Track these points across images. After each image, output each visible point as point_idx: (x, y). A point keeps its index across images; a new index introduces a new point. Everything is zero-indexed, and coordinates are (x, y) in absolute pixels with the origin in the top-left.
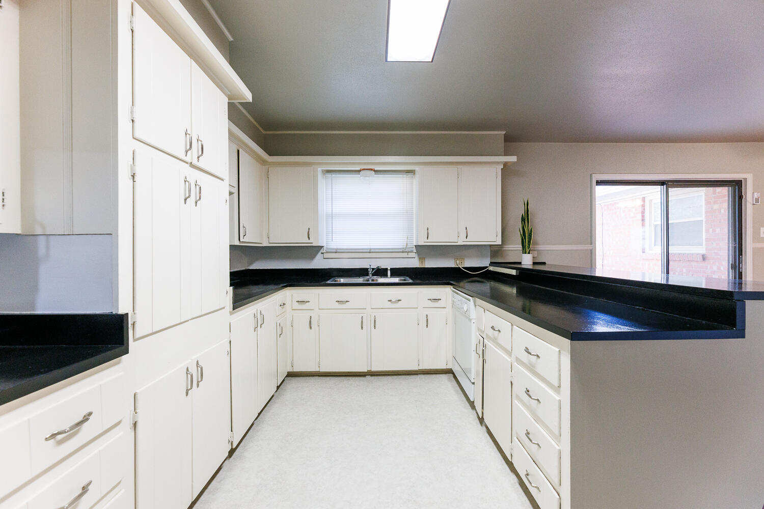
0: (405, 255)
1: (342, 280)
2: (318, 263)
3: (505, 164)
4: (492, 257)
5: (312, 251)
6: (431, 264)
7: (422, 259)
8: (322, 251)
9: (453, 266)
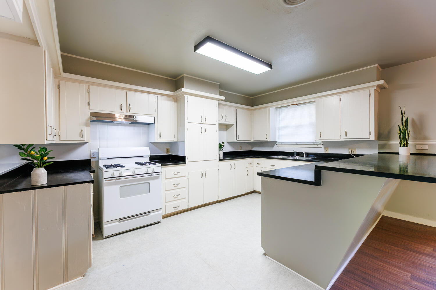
0: (316, 146)
1: (281, 157)
2: (275, 149)
3: (378, 86)
4: (379, 148)
5: (273, 143)
6: (332, 151)
7: (326, 148)
8: (277, 143)
9: (348, 153)
